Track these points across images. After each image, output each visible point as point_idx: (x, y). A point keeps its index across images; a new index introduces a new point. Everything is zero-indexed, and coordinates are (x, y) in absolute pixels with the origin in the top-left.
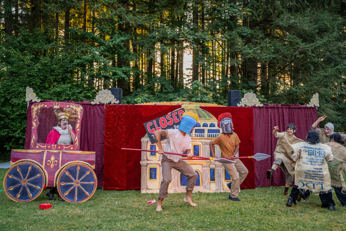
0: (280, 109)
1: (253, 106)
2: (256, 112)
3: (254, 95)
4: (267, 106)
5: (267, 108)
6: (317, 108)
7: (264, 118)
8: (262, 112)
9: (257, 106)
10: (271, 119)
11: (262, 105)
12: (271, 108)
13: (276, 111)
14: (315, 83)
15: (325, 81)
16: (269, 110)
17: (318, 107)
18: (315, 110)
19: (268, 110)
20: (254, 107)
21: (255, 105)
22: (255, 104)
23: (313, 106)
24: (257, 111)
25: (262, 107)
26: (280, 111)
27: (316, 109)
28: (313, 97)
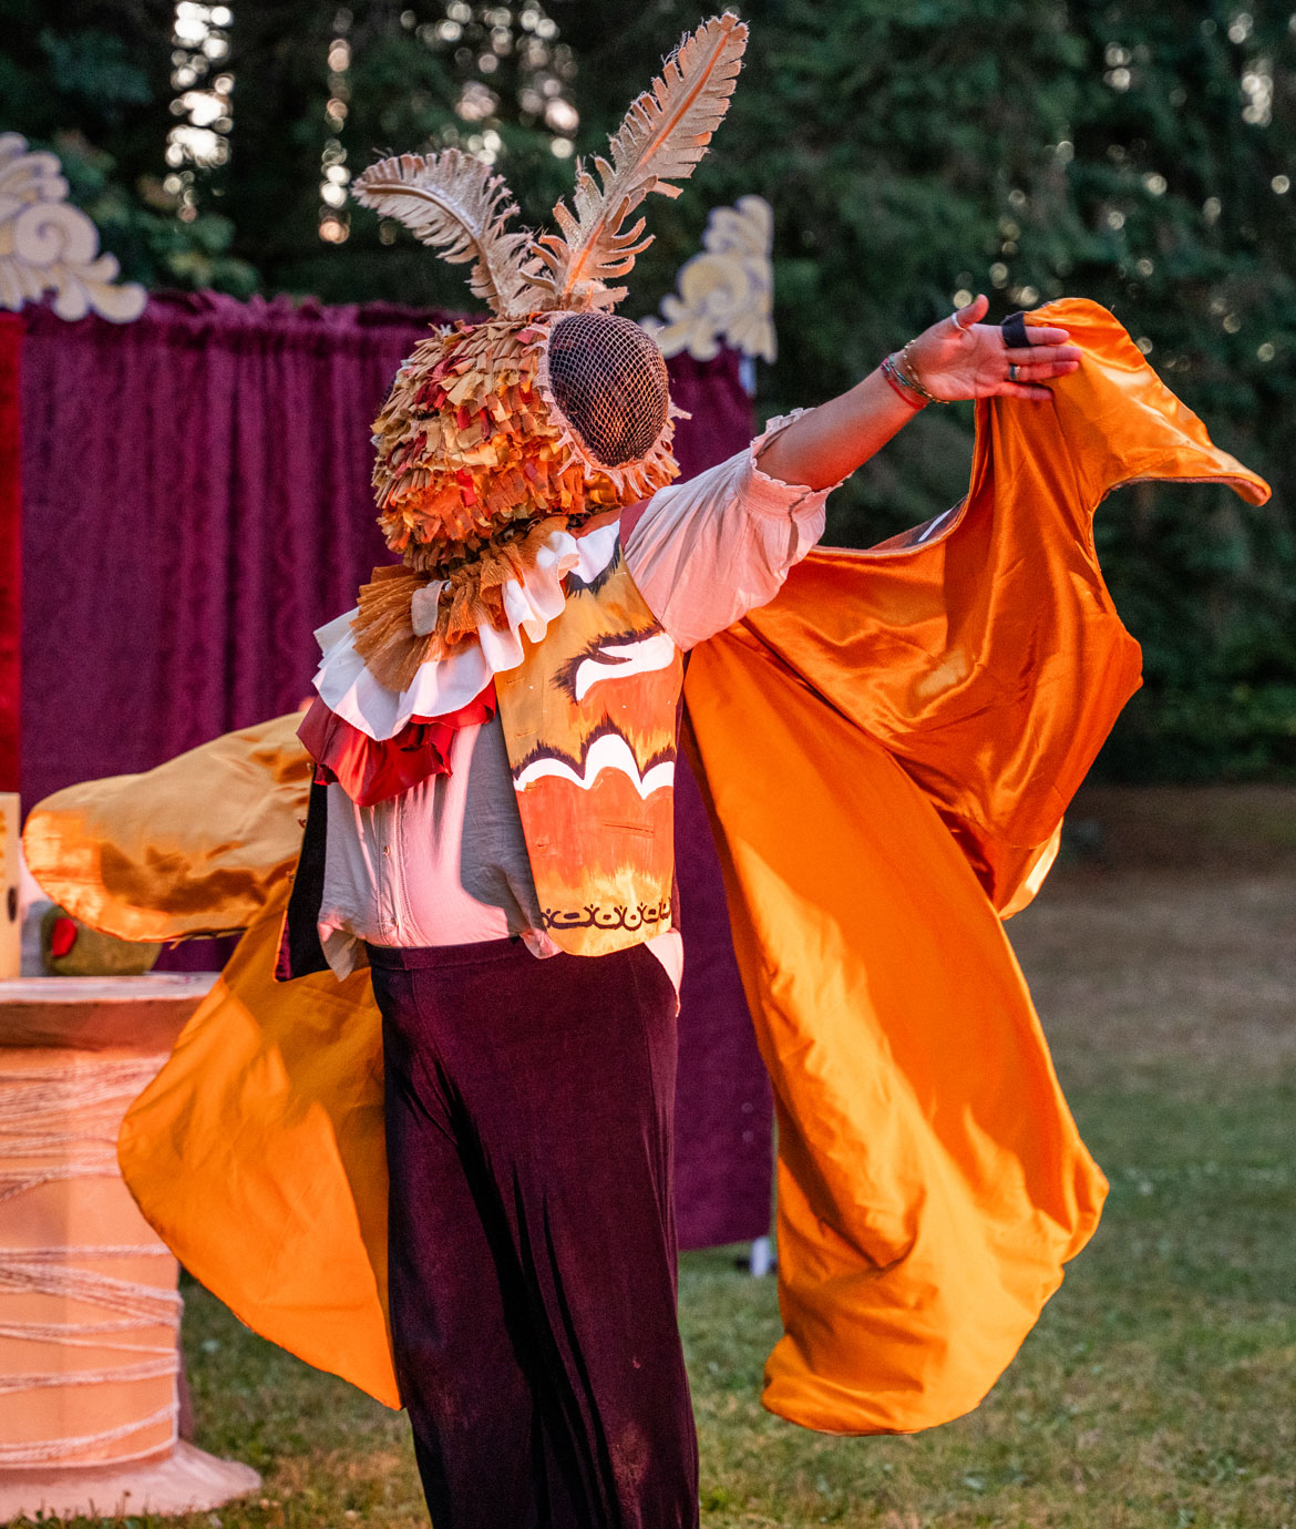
0: (339, 360)
1: (29, 306)
2: (62, 385)
3: (37, 171)
4: (196, 323)
5: (199, 342)
6: (746, 375)
7: (150, 456)
8: (133, 380)
9: (70, 307)
10: (235, 481)
11: (127, 305)
12: (240, 341)
13: (296, 382)
14: (802, 112)
15: (902, 88)
16: (221, 364)
17: (759, 360)
18: (727, 400)
19: (202, 370)
20: (38, 317)
21: (50, 294)
22: (53, 280)
23: (705, 350)
24: (74, 368)
25: (140, 329)
26: (338, 389)
27: (736, 389)
28: (713, 239)
